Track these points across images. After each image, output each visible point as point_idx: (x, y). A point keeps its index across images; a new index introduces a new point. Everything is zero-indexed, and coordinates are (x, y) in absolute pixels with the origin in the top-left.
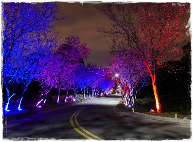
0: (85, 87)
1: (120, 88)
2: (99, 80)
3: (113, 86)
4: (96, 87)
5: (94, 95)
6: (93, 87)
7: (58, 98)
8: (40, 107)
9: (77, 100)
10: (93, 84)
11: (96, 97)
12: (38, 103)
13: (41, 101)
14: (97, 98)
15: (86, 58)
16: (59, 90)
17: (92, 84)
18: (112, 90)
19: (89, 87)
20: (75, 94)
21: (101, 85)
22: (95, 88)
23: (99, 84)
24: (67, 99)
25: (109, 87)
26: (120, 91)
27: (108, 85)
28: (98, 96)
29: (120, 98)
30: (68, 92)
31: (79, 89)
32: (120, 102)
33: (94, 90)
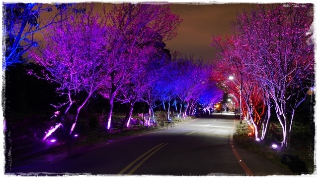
0: (169, 98)
1: (232, 102)
2: (197, 88)
3: (219, 99)
4: (192, 100)
5: (188, 114)
6: (187, 100)
7: (110, 120)
8: (53, 141)
9: (153, 123)
10: (185, 95)
11: (190, 117)
12: (48, 132)
13: (57, 127)
14: (192, 118)
15: (170, 37)
16: (112, 102)
17: (183, 94)
18: (217, 106)
19: (178, 99)
20: (150, 112)
21: (200, 96)
22: (189, 102)
23: (197, 94)
24: (131, 120)
25: (214, 100)
26: (230, 107)
27: (213, 97)
28: (194, 115)
29: (235, 121)
30: (132, 107)
31: (158, 102)
32: (236, 128)
33: (187, 104)
